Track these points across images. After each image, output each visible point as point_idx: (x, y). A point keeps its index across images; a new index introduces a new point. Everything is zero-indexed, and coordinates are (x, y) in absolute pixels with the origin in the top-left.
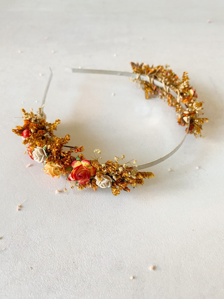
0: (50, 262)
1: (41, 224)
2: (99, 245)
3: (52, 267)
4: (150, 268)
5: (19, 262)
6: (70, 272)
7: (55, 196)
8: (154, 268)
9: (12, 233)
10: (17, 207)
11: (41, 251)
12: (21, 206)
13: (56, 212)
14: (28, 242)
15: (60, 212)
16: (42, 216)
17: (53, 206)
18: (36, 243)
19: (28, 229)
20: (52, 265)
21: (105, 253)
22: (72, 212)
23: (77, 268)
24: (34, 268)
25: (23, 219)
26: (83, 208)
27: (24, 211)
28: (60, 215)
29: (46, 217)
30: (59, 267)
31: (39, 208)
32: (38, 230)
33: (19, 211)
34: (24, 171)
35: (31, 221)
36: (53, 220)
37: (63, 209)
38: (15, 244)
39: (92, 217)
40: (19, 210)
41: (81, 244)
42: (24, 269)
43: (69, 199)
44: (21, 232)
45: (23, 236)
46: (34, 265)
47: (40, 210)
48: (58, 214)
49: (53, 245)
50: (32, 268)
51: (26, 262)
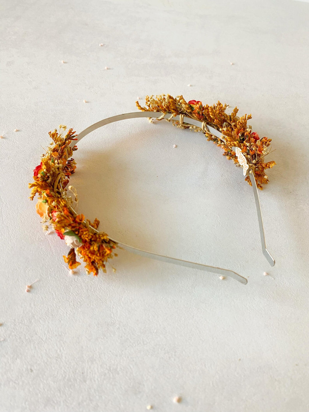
0: (54, 367)
1: (52, 315)
2: (117, 356)
3: (56, 374)
4: (175, 400)
5: (18, 361)
6: (76, 385)
7: (75, 280)
8: (180, 400)
9: (15, 320)
10: (27, 287)
11: (46, 350)
12: (31, 287)
13: (72, 302)
14: (32, 337)
15: (77, 304)
16: (54, 305)
17: (70, 293)
18: (42, 339)
19: (35, 318)
20: (56, 372)
21: (123, 369)
22: (92, 306)
23: (85, 381)
24: (34, 371)
25: (31, 304)
26: (106, 303)
27: (33, 294)
28: (77, 308)
29: (59, 307)
30: (64, 376)
31: (53, 293)
32: (47, 322)
33: (28, 293)
34: (42, 239)
35: (41, 308)
36: (67, 313)
37: (81, 300)
38: (17, 335)
39: (115, 318)
40: (28, 291)
41: (96, 350)
42: (23, 370)
43: (91, 288)
44: (25, 321)
45: (27, 327)
46: (35, 368)
47: (53, 296)
48: (74, 306)
49: (62, 346)
50: (32, 371)
51: (26, 362)
